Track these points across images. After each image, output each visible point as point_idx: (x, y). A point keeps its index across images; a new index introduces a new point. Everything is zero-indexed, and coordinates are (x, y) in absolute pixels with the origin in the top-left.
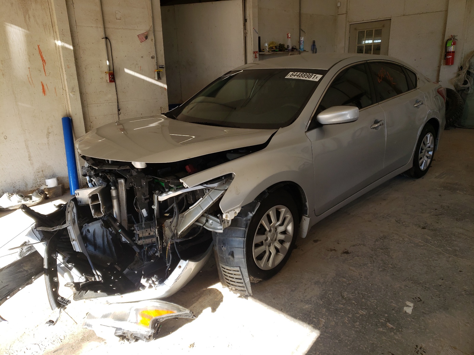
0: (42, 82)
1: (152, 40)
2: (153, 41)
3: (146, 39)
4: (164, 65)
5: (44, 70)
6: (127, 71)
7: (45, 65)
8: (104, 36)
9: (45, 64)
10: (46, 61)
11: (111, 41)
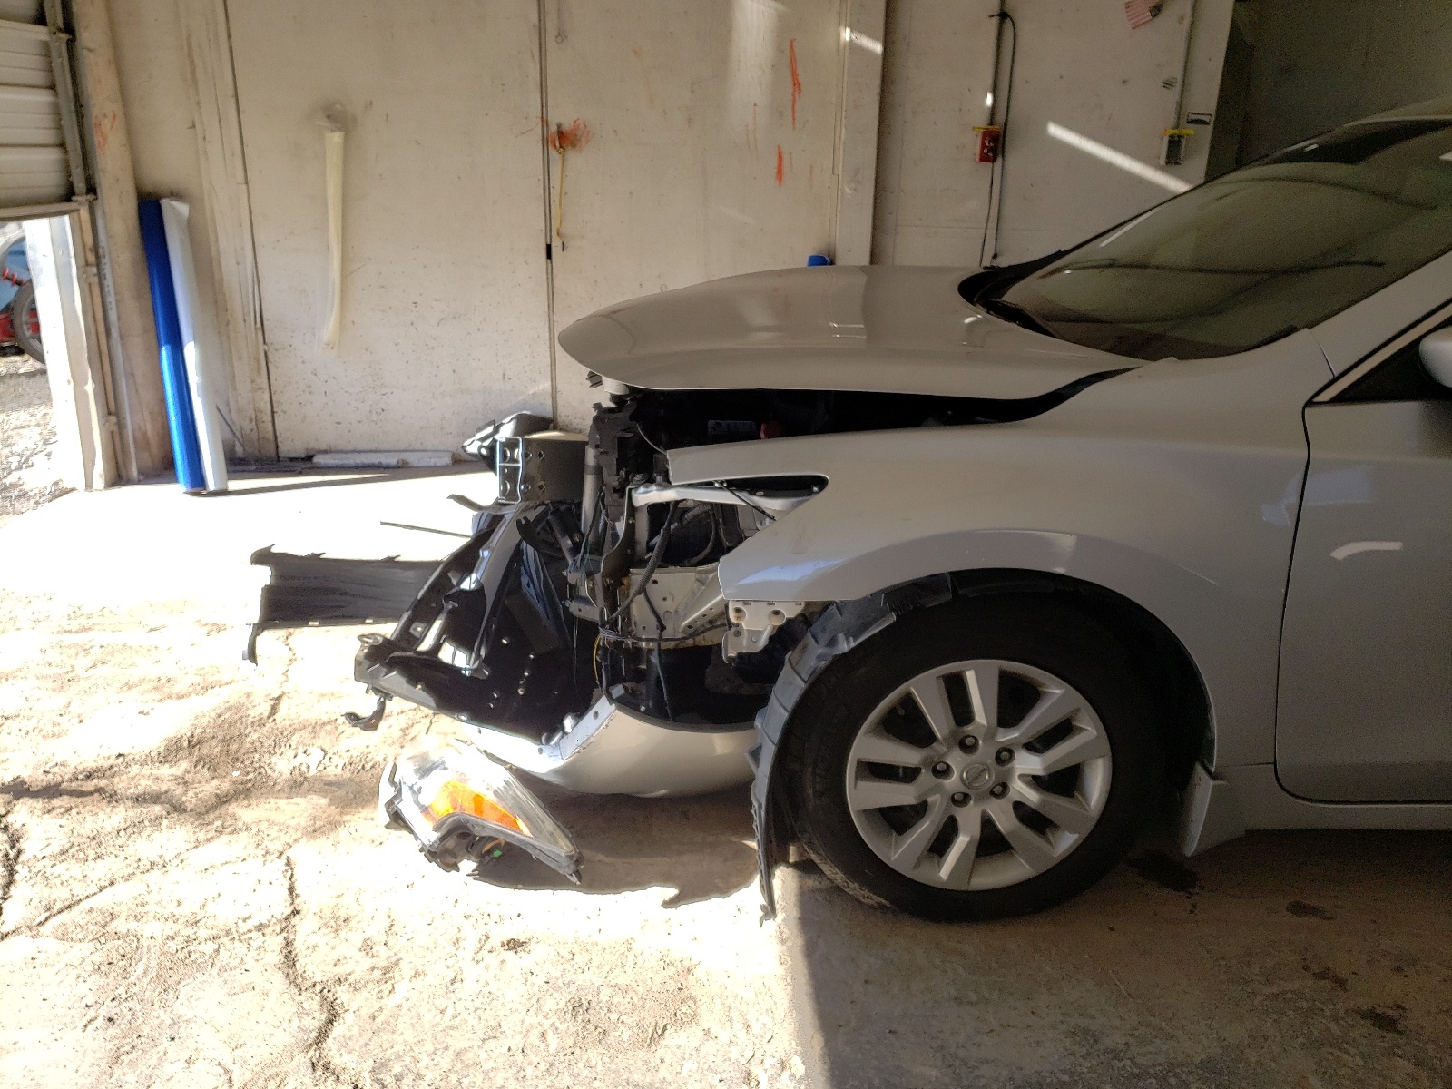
0: (779, 147)
1: (1182, 19)
2: (1187, 21)
3: (1155, 16)
4: (1213, 114)
5: (793, 112)
6: (1055, 131)
7: (797, 97)
8: (996, 10)
9: (800, 93)
10: (803, 89)
11: (1018, 25)
